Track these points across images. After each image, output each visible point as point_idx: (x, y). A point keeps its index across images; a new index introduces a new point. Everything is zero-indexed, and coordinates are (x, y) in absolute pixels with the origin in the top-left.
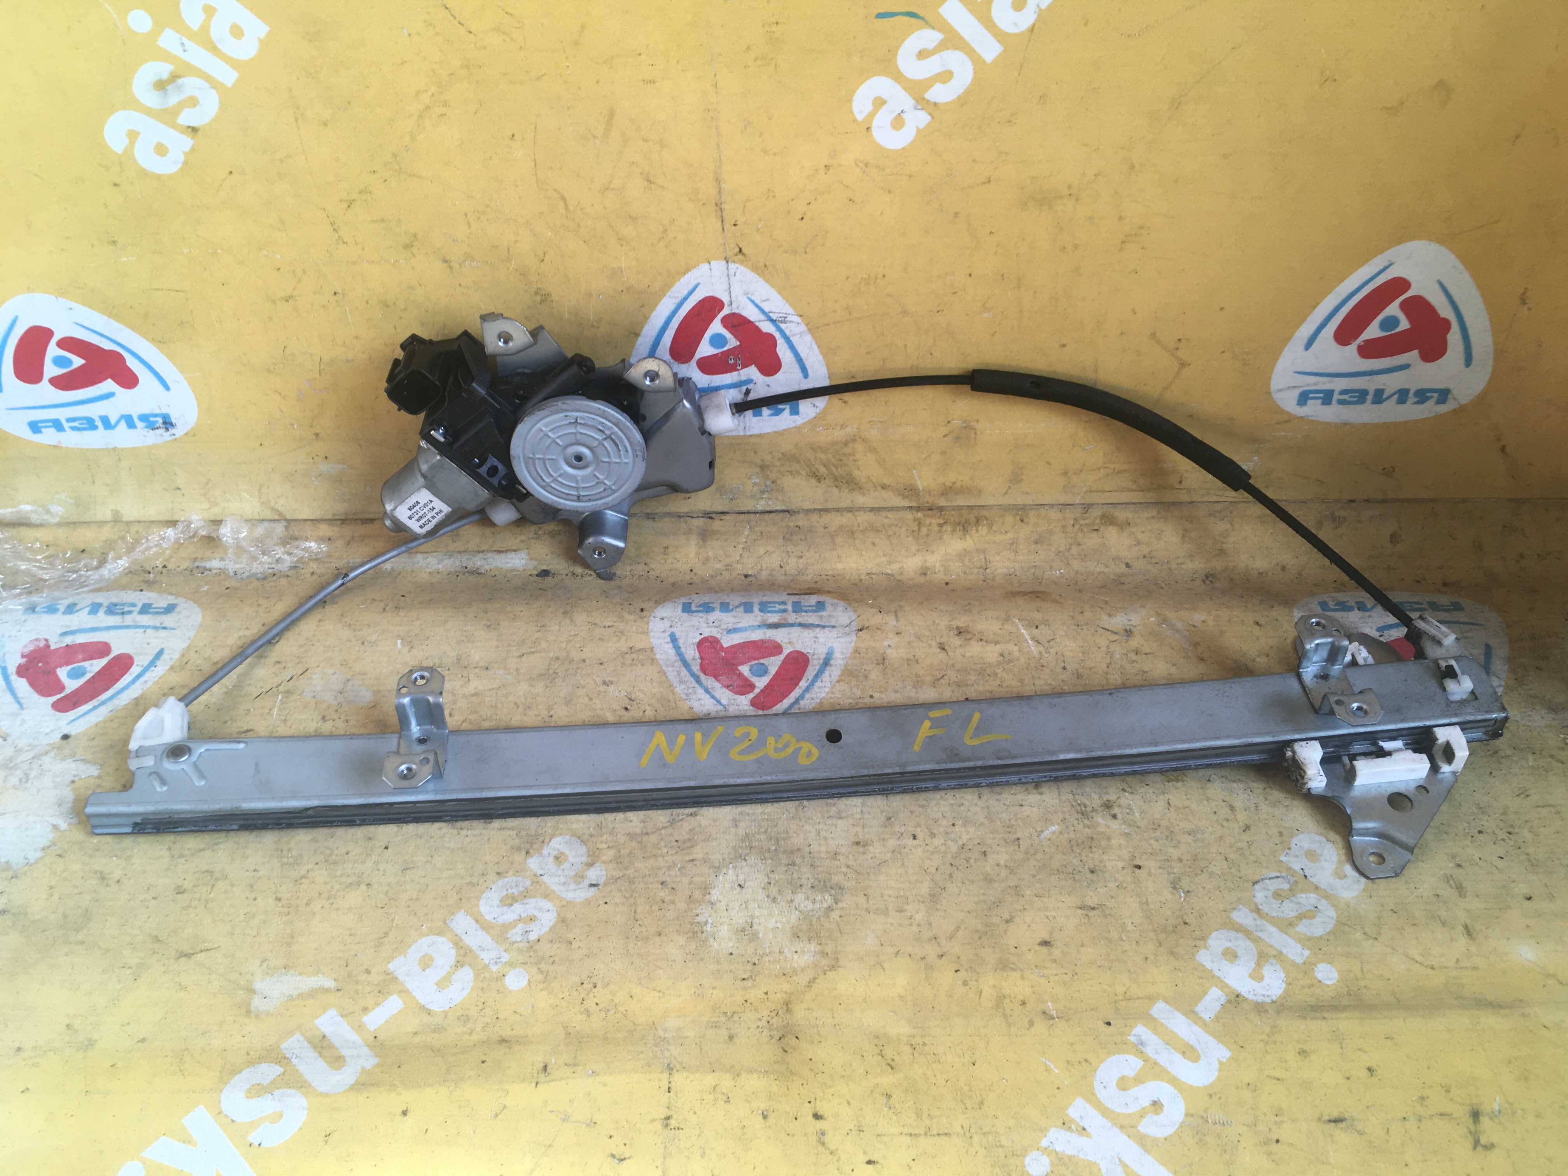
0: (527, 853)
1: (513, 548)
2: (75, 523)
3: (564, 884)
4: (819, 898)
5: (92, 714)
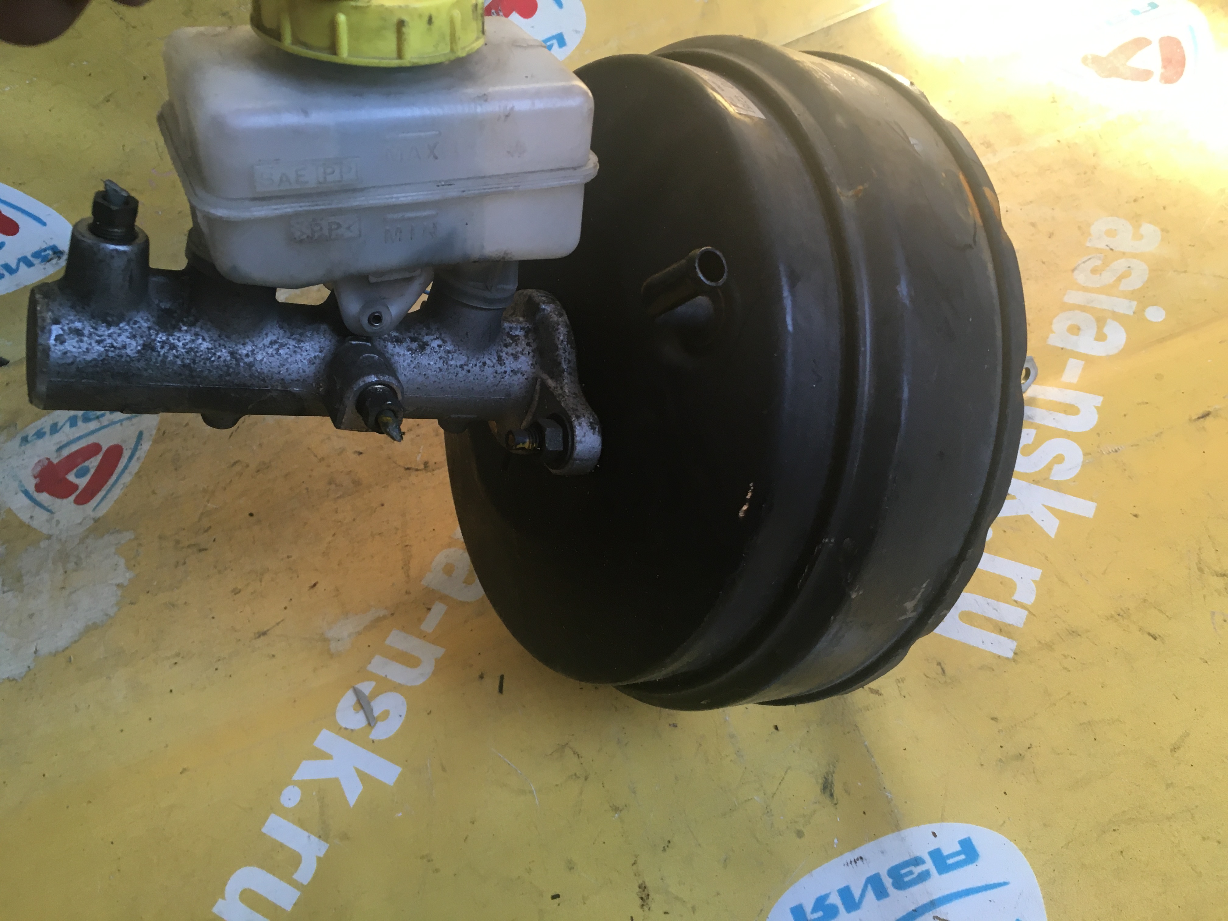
5: (109, 496)
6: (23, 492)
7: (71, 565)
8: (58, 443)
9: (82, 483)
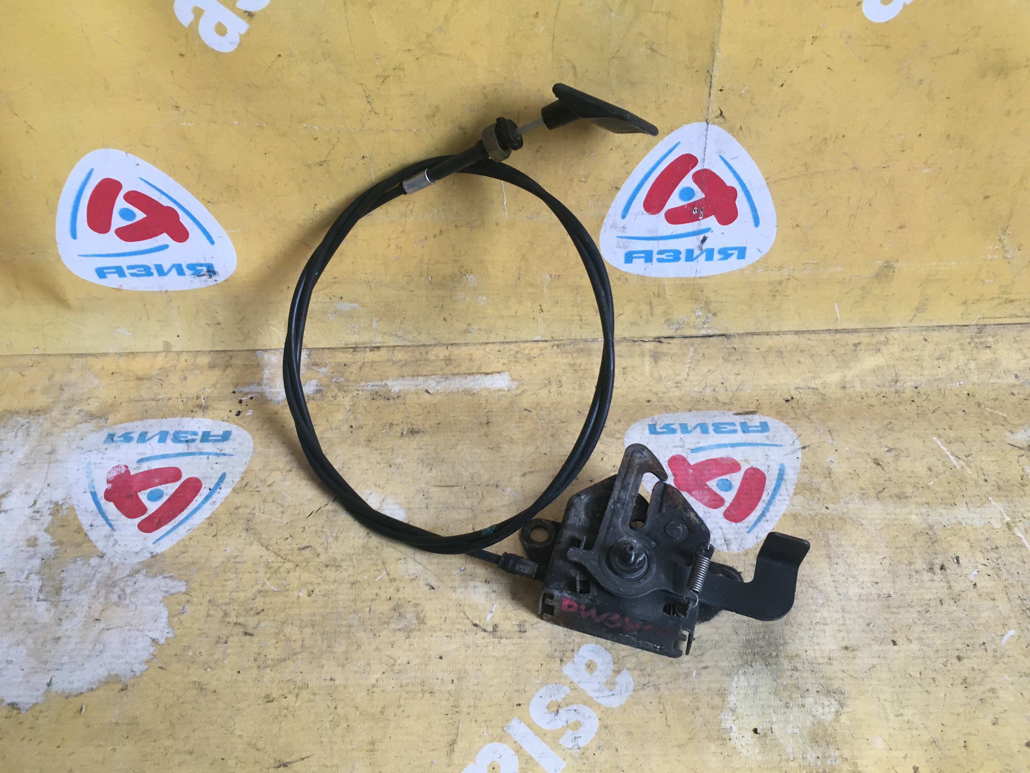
0: (561, 661)
1: (498, 370)
2: (132, 353)
3: (599, 690)
4: (826, 703)
5: (173, 533)
6: (91, 492)
7: (114, 597)
8: (142, 454)
9: (152, 507)
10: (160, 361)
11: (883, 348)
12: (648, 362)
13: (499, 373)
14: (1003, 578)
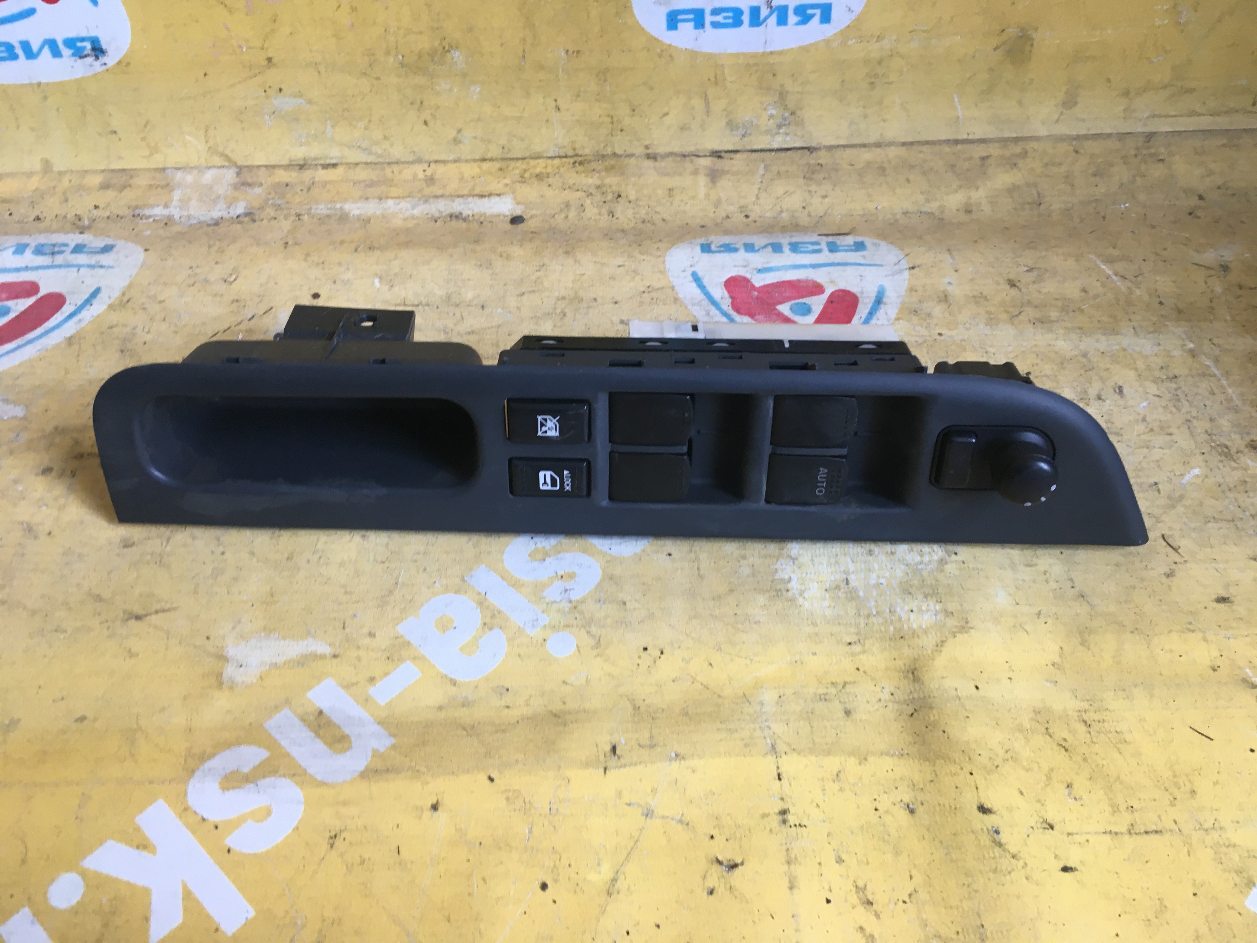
1: (498, 192)
10: (34, 183)
11: (1021, 163)
12: (702, 181)
13: (499, 195)
14: (1184, 410)
